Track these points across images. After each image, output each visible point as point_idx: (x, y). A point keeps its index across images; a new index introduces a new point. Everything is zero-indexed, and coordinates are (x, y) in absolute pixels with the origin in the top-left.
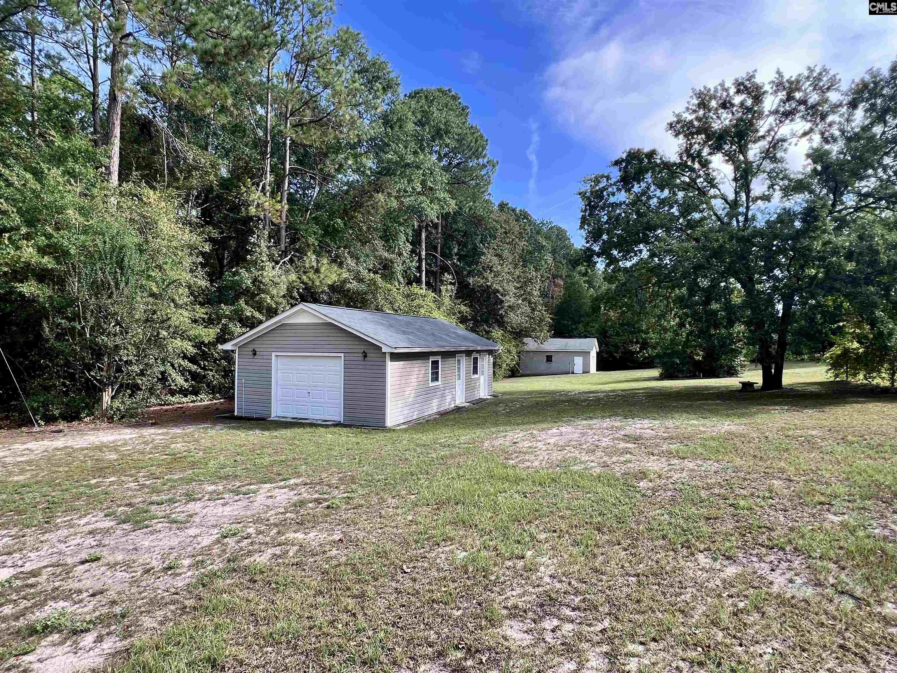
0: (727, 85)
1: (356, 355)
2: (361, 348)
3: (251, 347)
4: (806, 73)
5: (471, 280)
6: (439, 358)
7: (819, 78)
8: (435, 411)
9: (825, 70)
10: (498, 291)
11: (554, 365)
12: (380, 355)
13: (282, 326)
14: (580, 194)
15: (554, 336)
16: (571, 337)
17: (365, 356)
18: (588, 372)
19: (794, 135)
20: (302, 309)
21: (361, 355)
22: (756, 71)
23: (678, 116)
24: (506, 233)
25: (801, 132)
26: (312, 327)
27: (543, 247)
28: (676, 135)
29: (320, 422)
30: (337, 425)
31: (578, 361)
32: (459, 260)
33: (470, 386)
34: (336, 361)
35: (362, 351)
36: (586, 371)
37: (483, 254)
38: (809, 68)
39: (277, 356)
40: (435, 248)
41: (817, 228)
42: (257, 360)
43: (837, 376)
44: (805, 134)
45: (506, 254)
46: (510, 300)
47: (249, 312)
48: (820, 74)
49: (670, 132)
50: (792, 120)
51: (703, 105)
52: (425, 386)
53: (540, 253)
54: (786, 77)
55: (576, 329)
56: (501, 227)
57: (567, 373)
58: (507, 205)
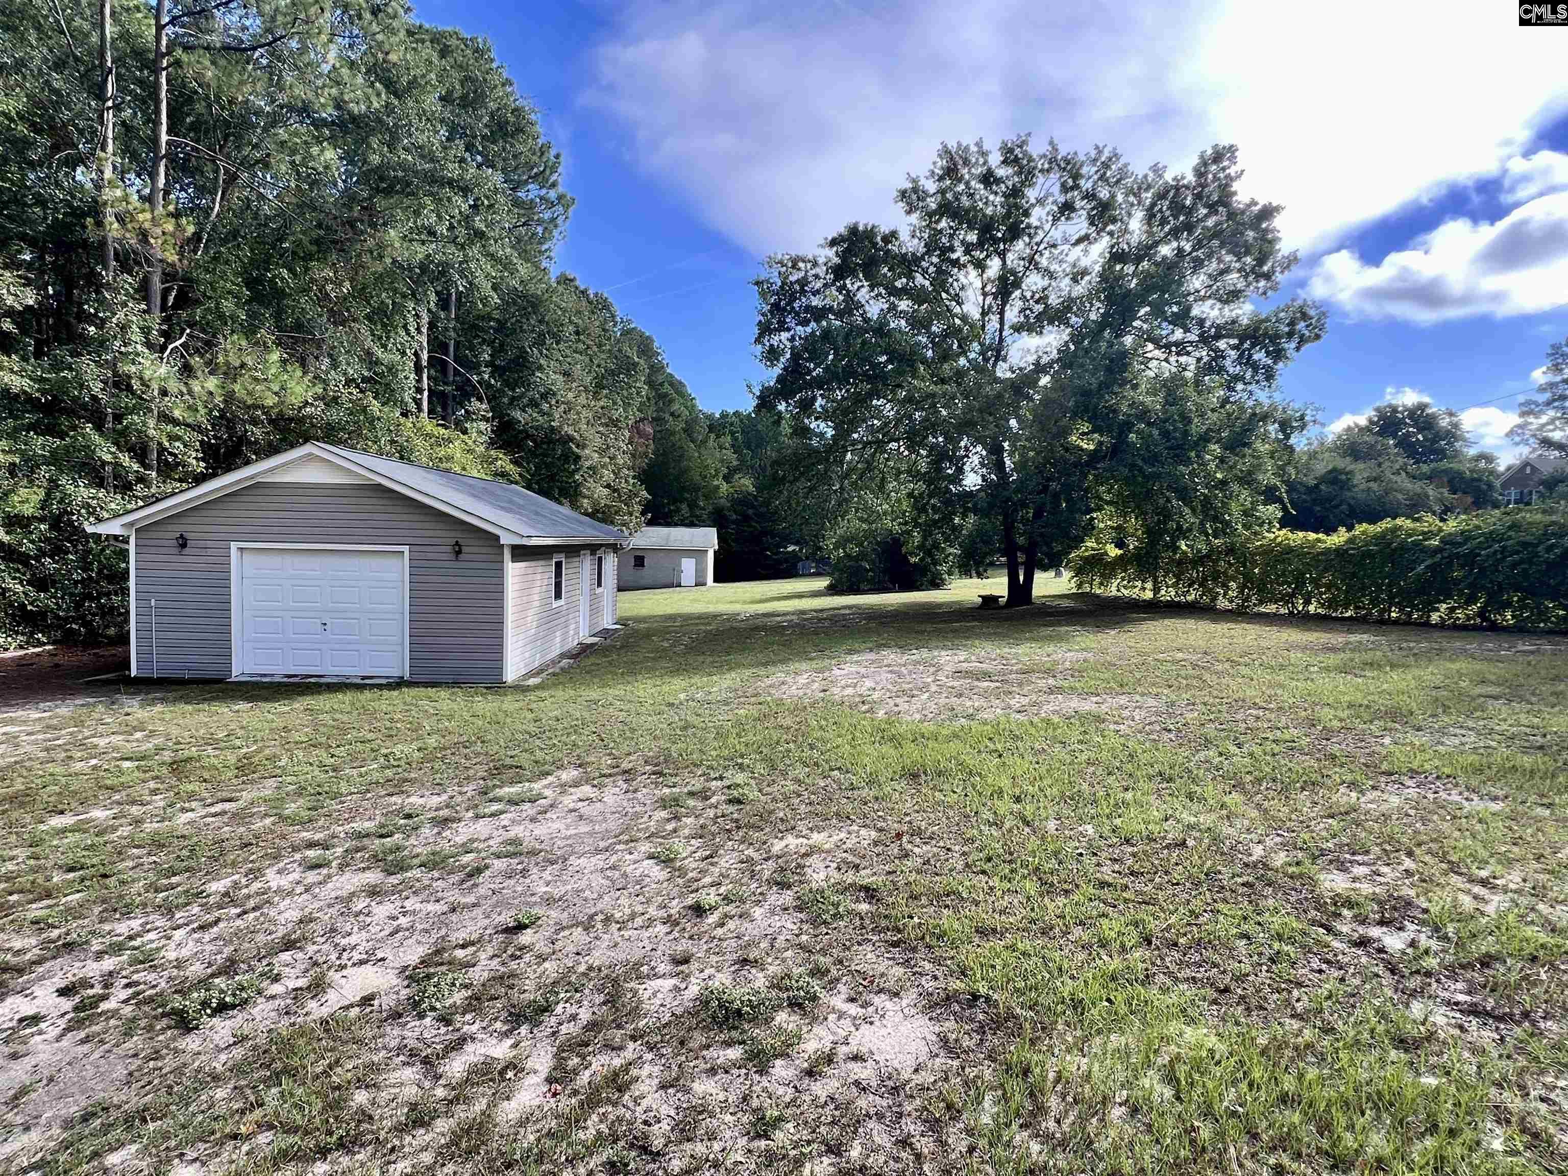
0: (985, 147)
1: (443, 549)
2: (448, 537)
3: (175, 531)
4: (1093, 154)
5: (517, 414)
6: (561, 557)
7: (1106, 166)
8: (558, 652)
9: (1115, 156)
10: (571, 439)
11: (647, 573)
12: (495, 551)
13: (256, 488)
14: (757, 283)
15: (650, 523)
16: (668, 525)
17: (459, 553)
18: (704, 584)
19: (1066, 240)
20: (310, 454)
21: (449, 549)
22: (1029, 134)
23: (914, 181)
24: (577, 333)
25: (1076, 237)
26: (329, 492)
27: (635, 365)
28: (909, 212)
29: (359, 681)
30: (399, 684)
31: (688, 566)
32: (492, 375)
33: (595, 610)
34: (393, 561)
35: (453, 542)
36: (700, 583)
37: (540, 368)
38: (1097, 147)
39: (241, 549)
40: (444, 348)
41: (1125, 382)
42: (188, 558)
43: (1079, 586)
44: (1079, 241)
45: (577, 370)
46: (590, 456)
47: (105, 451)
48: (1110, 159)
49: (901, 204)
50: (1067, 219)
51: (951, 172)
52: (547, 608)
53: (629, 376)
54: (1062, 152)
55: (678, 510)
56: (571, 322)
57: (670, 586)
58: (572, 280)
